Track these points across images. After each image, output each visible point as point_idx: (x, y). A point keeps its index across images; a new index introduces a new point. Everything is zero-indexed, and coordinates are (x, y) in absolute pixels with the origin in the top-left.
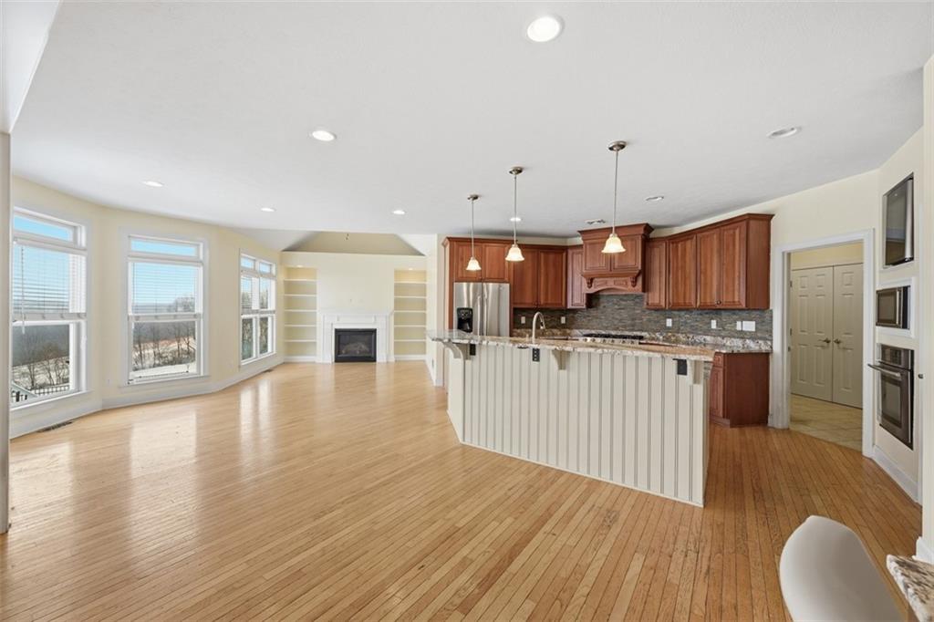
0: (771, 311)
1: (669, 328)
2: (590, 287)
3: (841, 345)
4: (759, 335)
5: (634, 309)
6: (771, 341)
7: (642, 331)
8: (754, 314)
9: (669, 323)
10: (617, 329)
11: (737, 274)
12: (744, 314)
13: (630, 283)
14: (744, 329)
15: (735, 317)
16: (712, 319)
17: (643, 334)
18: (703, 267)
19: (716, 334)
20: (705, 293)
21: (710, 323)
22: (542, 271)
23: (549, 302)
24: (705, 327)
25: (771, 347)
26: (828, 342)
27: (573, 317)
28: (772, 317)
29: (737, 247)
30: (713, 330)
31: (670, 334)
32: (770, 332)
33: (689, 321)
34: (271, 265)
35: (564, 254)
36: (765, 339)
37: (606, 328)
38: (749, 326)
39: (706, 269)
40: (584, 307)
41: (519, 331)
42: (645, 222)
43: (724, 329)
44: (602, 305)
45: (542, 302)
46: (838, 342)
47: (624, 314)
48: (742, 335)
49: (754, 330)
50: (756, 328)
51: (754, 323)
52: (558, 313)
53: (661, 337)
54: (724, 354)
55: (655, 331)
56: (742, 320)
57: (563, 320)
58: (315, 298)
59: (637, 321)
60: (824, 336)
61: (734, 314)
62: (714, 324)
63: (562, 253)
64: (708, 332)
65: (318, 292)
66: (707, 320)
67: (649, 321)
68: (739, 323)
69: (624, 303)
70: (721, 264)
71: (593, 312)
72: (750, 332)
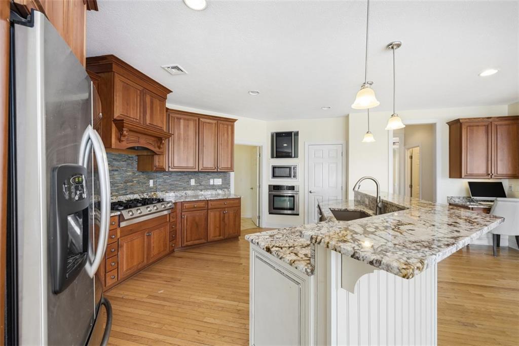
2: (122, 141)
4: (223, 186)
6: (230, 188)
8: (221, 174)
12: (215, 175)
14: (215, 184)
15: (209, 177)
16: (190, 179)
19: (194, 189)
21: (189, 181)
24: (186, 185)
28: (230, 176)
30: (192, 186)
31: (153, 193)
32: (229, 184)
33: (168, 181)
36: (227, 188)
38: (218, 181)
43: (201, 185)
48: (213, 187)
49: (221, 184)
50: (222, 182)
51: (221, 180)
56: (214, 178)
61: (208, 175)
62: (193, 182)
64: (189, 188)
66: (187, 180)
68: (212, 180)
72: (219, 185)
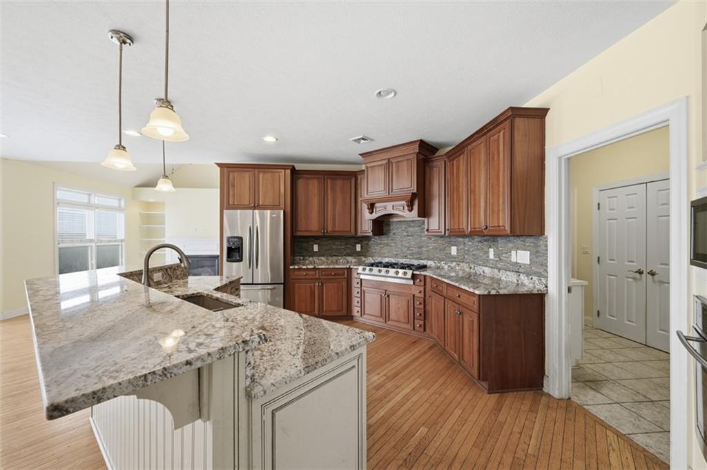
0: (546, 238)
1: (454, 257)
2: (371, 213)
3: (656, 276)
4: (533, 269)
5: (421, 236)
6: (546, 277)
7: (428, 259)
8: (529, 241)
9: (454, 250)
10: (406, 257)
11: (501, 189)
12: (519, 241)
13: (406, 208)
14: (518, 262)
15: (511, 245)
16: (490, 247)
17: (429, 263)
18: (472, 186)
19: (493, 265)
20: (474, 217)
21: (488, 252)
22: (329, 197)
23: (337, 229)
24: (484, 257)
25: (547, 287)
26: (640, 273)
27: (367, 244)
28: (546, 246)
29: (501, 155)
30: (491, 260)
31: (454, 263)
32: (544, 265)
33: (471, 249)
34: (120, 200)
35: (353, 180)
36: (540, 275)
37: (396, 256)
38: (522, 257)
39: (475, 189)
40: (371, 234)
41: (311, 259)
42: (419, 138)
43: (500, 260)
44: (392, 232)
45: (329, 229)
46: (652, 274)
47: (413, 241)
48: (517, 269)
49: (528, 262)
50: (531, 260)
51: (528, 253)
52: (353, 240)
53: (446, 267)
54: (479, 295)
55: (440, 260)
56: (516, 249)
57: (358, 247)
58: (164, 229)
59: (424, 249)
60: (636, 266)
61: (510, 241)
62: (491, 253)
63: (351, 179)
64: (486, 262)
65: (166, 223)
66: (486, 249)
67: (435, 248)
68: (513, 253)
69: (411, 229)
70: (488, 179)
71: (384, 239)
72: (525, 265)
